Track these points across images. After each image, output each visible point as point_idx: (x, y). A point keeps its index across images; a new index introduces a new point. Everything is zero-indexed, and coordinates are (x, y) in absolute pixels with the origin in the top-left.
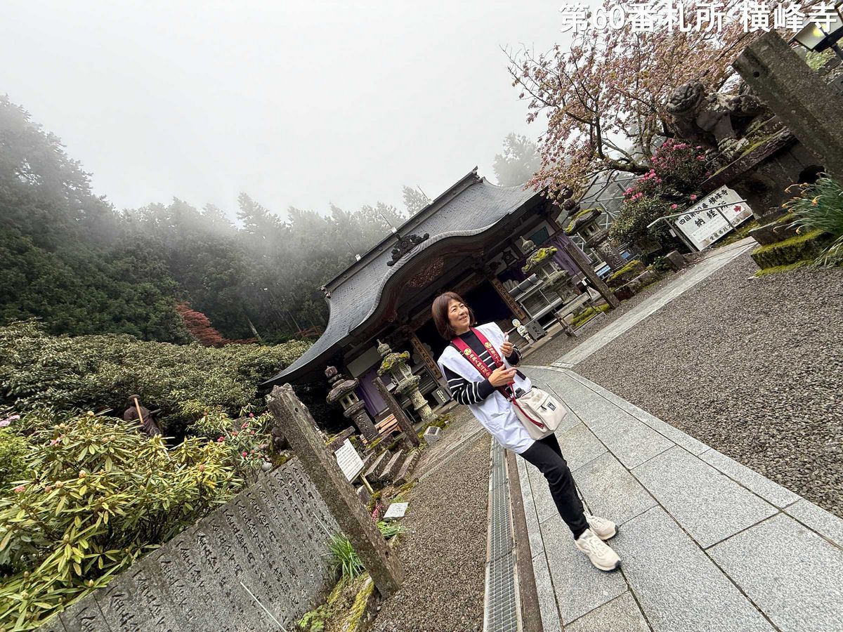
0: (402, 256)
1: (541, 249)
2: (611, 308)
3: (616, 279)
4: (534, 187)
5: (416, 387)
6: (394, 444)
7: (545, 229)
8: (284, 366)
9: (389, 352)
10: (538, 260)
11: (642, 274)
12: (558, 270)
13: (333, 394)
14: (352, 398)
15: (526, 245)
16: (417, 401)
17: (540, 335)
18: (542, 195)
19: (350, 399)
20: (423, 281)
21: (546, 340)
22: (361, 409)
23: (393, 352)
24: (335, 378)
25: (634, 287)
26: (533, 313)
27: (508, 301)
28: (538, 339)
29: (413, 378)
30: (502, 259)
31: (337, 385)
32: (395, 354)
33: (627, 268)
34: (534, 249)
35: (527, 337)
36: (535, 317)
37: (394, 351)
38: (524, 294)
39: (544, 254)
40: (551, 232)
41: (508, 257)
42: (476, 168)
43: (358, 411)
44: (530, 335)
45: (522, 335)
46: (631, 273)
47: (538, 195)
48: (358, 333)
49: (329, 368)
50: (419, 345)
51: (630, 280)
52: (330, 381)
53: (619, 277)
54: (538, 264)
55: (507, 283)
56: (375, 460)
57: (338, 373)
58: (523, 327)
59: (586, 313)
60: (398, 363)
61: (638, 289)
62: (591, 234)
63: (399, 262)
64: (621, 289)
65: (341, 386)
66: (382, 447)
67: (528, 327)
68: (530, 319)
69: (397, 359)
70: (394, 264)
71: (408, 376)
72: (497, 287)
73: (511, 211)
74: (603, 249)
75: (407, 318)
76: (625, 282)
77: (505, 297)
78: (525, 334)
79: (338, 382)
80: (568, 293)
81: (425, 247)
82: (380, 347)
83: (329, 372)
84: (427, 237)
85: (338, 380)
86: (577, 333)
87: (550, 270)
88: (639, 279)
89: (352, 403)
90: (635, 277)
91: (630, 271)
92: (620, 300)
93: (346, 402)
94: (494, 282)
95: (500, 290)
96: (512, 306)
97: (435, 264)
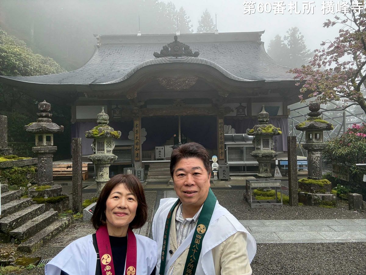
0: (169, 56)
1: (271, 125)
3: (307, 184)
5: (108, 164)
6: (58, 198)
9: (106, 123)
10: (264, 131)
11: (328, 194)
12: (272, 149)
13: (33, 126)
14: (48, 139)
15: (262, 115)
16: (102, 175)
17: (224, 178)
19: (45, 140)
21: (226, 186)
22: (49, 153)
23: (108, 125)
24: (44, 114)
25: (315, 200)
26: (231, 160)
27: (220, 140)
28: (222, 180)
29: (111, 155)
31: (42, 121)
32: (110, 128)
33: (320, 182)
34: (267, 121)
35: (215, 173)
36: (230, 163)
37: (110, 125)
40: (280, 113)
41: (241, 110)
42: (263, 32)
43: (44, 154)
44: (218, 173)
46: (320, 188)
48: (96, 89)
49: (45, 102)
50: (138, 129)
51: (316, 192)
52: (38, 114)
53: (310, 185)
54: (261, 134)
57: (50, 112)
58: (217, 165)
60: (106, 137)
63: (163, 58)
65: (44, 124)
66: (46, 195)
67: (220, 167)
68: (226, 162)
69: (107, 133)
70: (158, 57)
71: (108, 151)
72: (219, 126)
75: (142, 103)
77: (220, 136)
78: (215, 170)
79: (45, 119)
81: (190, 61)
82: (101, 114)
83: (42, 106)
84: (196, 55)
85: (45, 117)
87: (266, 145)
89: (45, 144)
90: (321, 193)
91: (320, 186)
93: (41, 140)
94: (221, 121)
95: (220, 129)
96: (220, 146)
97: (188, 80)
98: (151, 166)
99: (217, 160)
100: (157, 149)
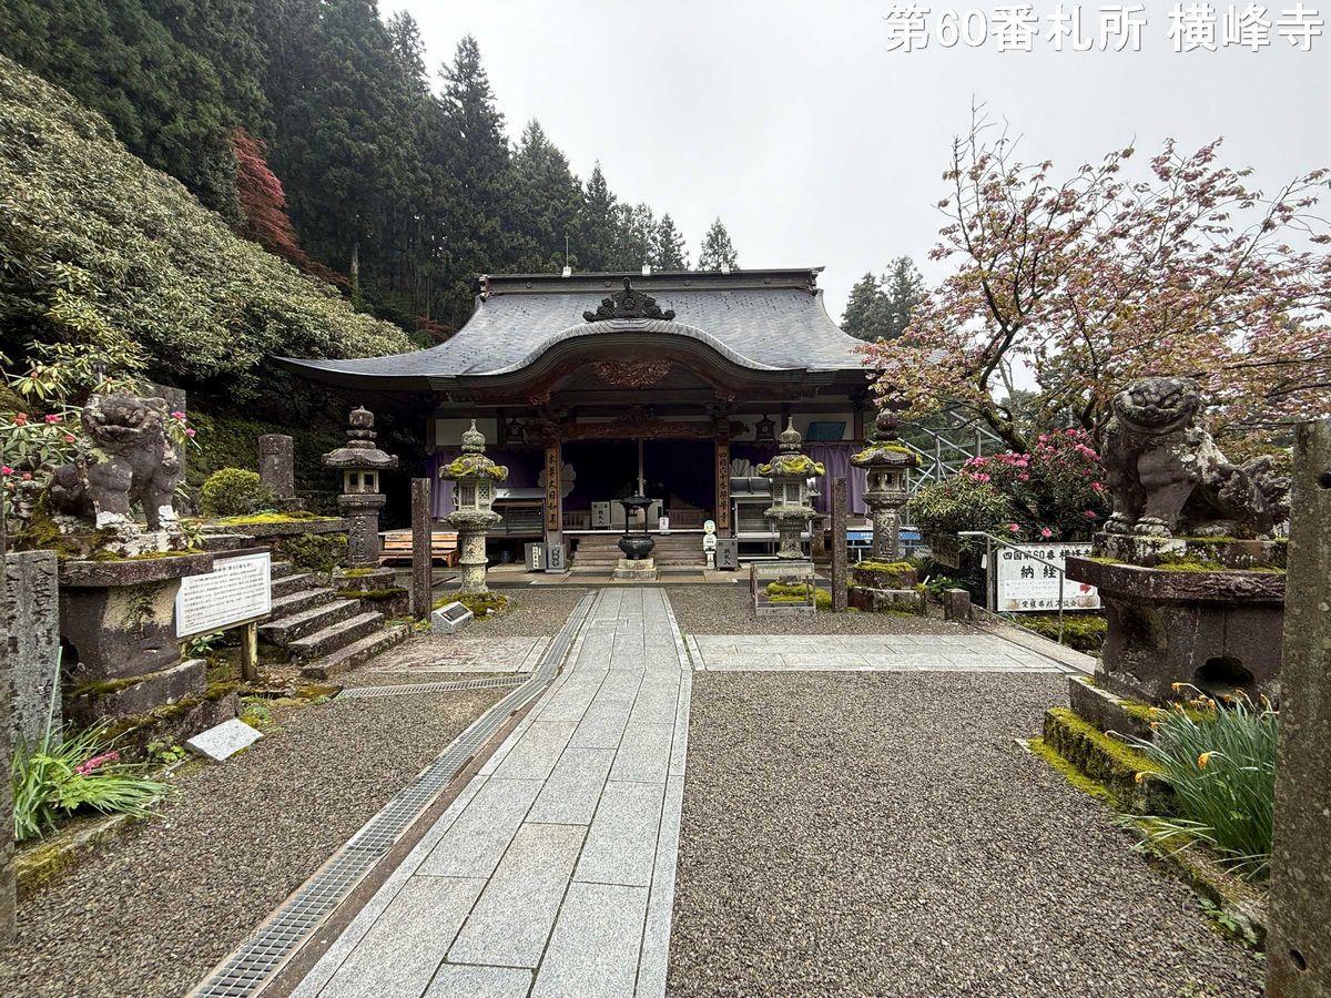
0: (614, 317)
1: (803, 457)
2: (830, 607)
3: (868, 572)
4: (865, 357)
5: (483, 530)
6: (387, 591)
7: (844, 424)
8: (335, 354)
9: (479, 452)
10: (788, 469)
11: (905, 590)
12: (804, 504)
13: (338, 456)
14: (369, 481)
15: (788, 436)
16: (471, 551)
17: (727, 565)
18: (869, 377)
19: (362, 482)
20: (621, 377)
21: (728, 580)
22: (370, 508)
23: (484, 454)
24: (361, 433)
25: (880, 601)
26: (742, 529)
27: (721, 490)
28: (722, 569)
29: (489, 513)
30: (757, 425)
31: (356, 446)
32: (486, 460)
33: (892, 568)
34: (795, 449)
35: (710, 556)
36: (740, 535)
37: (486, 454)
38: (749, 495)
39: (800, 467)
40: (848, 435)
41: (765, 429)
42: (821, 269)
43: (361, 508)
44: (715, 556)
45: (705, 548)
46: (892, 579)
47: (862, 373)
48: (470, 385)
49: (362, 410)
50: (553, 465)
51: (884, 587)
52: (350, 432)
53: (873, 573)
54: (783, 474)
55: (741, 462)
56: (322, 604)
57: (372, 429)
58: (715, 539)
59: (795, 589)
60: (478, 478)
61: (884, 608)
62: (883, 486)
63: (602, 323)
64: (864, 591)
65: (359, 452)
66: (363, 586)
67: (720, 544)
68: (733, 533)
69: (480, 470)
70: (592, 321)
71: (482, 506)
72: (720, 459)
73: (817, 367)
74: (883, 518)
75: (564, 414)
76: (876, 586)
77: (721, 480)
78: (710, 549)
79: (362, 442)
80: (794, 545)
81: (655, 330)
82: (469, 433)
83: (357, 417)
84: (670, 316)
85: (363, 438)
86: (760, 611)
87: (794, 496)
88: (895, 595)
89: (362, 490)
90: (892, 587)
91: (892, 576)
92: (851, 603)
93: (354, 482)
94: (721, 450)
95: (720, 467)
96: (720, 501)
97: (653, 366)
98: (583, 541)
99: (714, 529)
100: (595, 506)
